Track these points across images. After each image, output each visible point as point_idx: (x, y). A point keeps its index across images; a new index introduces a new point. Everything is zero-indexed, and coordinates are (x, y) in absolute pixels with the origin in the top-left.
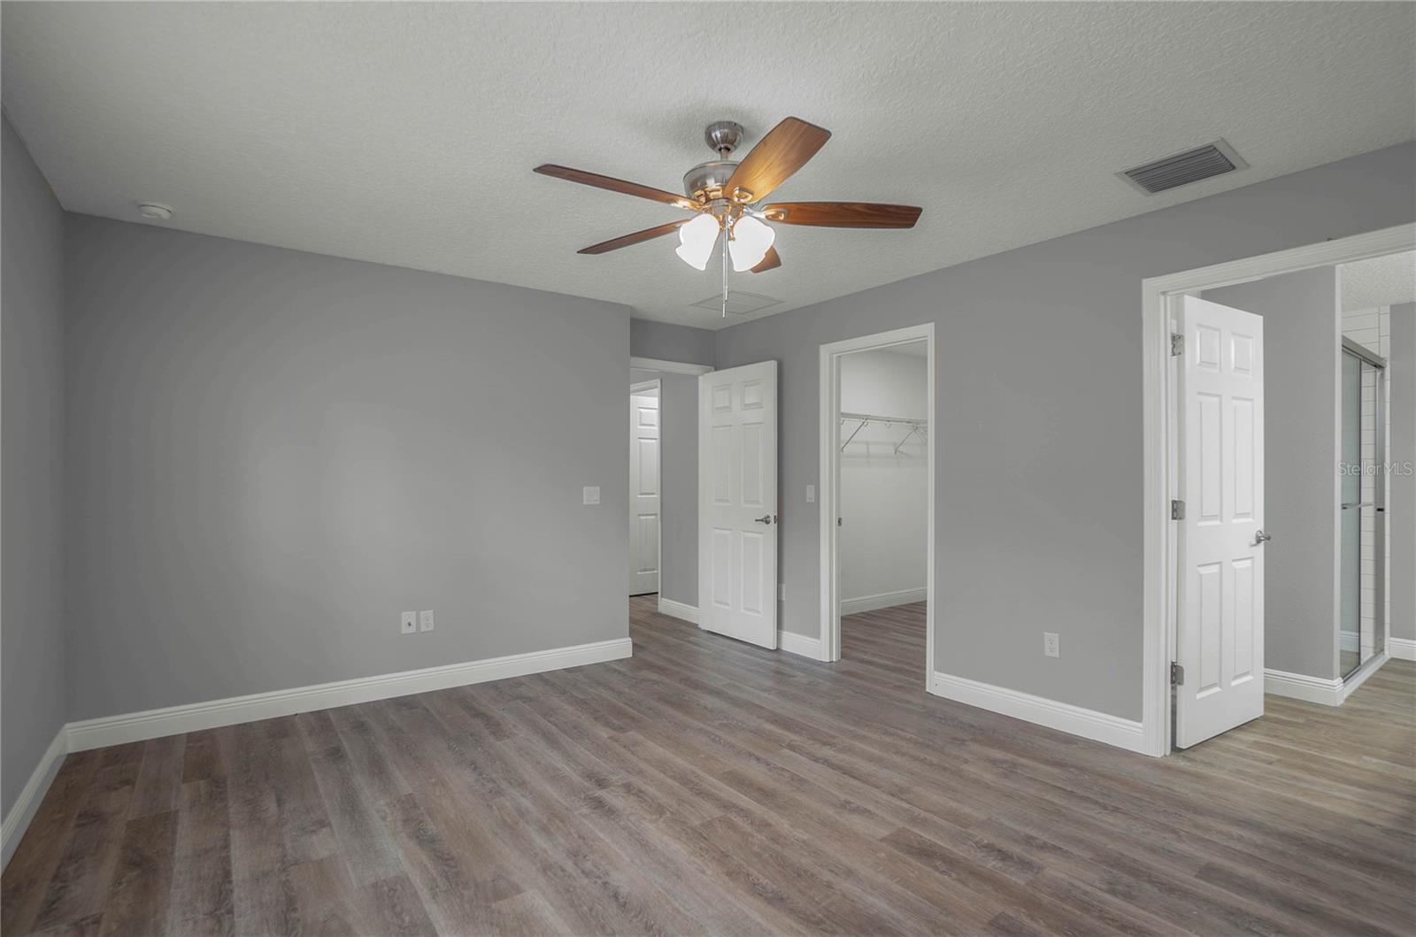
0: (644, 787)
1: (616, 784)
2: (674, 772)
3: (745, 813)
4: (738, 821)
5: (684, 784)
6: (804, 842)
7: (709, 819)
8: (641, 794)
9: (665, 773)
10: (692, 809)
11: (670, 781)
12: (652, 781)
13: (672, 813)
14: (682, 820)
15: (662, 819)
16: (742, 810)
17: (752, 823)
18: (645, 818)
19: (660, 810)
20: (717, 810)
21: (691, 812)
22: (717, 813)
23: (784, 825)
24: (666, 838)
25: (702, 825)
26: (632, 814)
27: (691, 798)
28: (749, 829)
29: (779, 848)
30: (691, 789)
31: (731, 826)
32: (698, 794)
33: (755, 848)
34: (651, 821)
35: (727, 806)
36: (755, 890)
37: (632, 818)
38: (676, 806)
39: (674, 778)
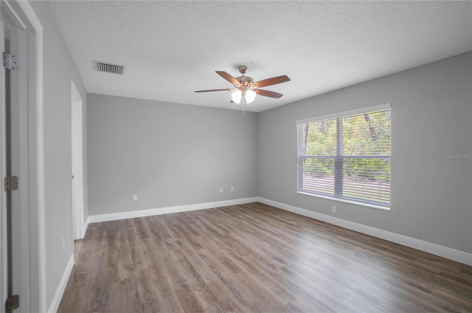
0: (268, 267)
1: (279, 269)
2: (258, 274)
3: (236, 257)
4: (238, 255)
5: (254, 268)
6: (223, 249)
7: (246, 256)
8: (269, 264)
9: (262, 273)
10: (251, 259)
11: (259, 270)
12: (266, 270)
13: (257, 258)
14: (254, 256)
15: (260, 256)
16: (236, 258)
17: (235, 254)
18: (265, 256)
19: (261, 259)
20: (244, 258)
21: (252, 258)
22: (244, 257)
23: (226, 254)
24: (259, 251)
25: (249, 254)
26: (269, 258)
27: (251, 263)
28: (236, 253)
29: (230, 248)
30: (252, 266)
31: (240, 253)
32: (249, 264)
33: (236, 248)
34: (263, 256)
35: (241, 259)
36: (239, 242)
37: (269, 257)
38: (256, 260)
39: (258, 270)
